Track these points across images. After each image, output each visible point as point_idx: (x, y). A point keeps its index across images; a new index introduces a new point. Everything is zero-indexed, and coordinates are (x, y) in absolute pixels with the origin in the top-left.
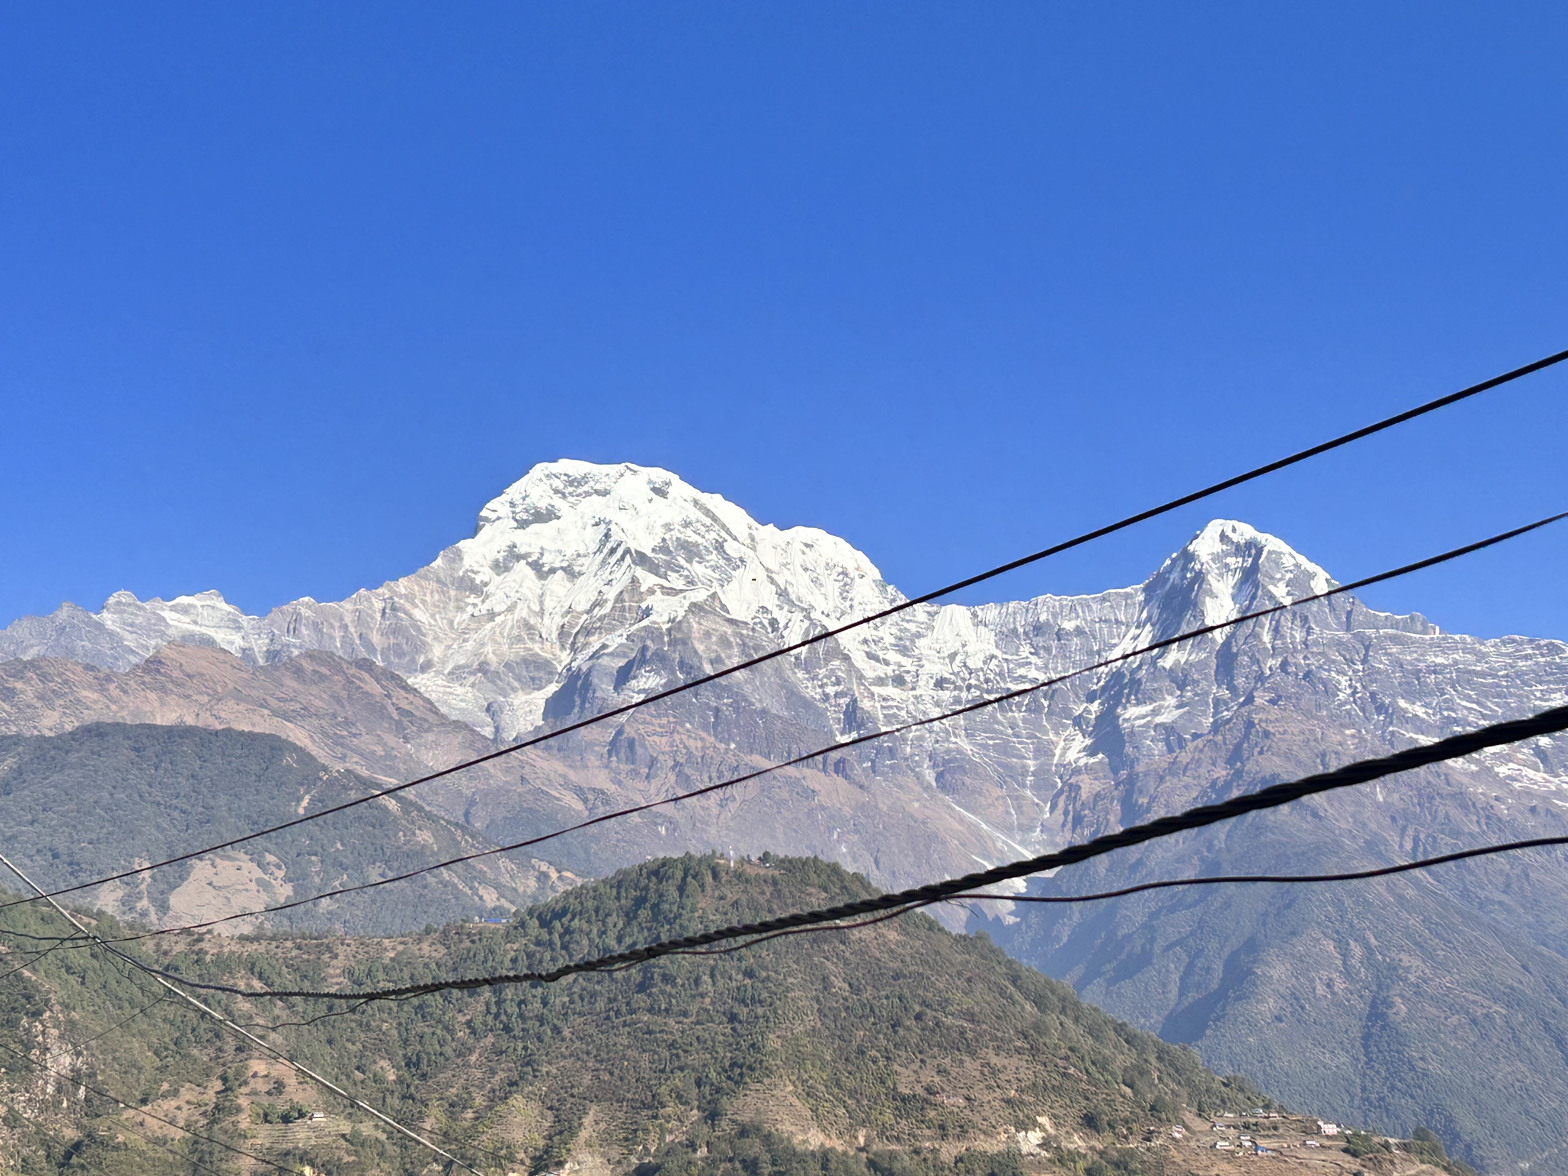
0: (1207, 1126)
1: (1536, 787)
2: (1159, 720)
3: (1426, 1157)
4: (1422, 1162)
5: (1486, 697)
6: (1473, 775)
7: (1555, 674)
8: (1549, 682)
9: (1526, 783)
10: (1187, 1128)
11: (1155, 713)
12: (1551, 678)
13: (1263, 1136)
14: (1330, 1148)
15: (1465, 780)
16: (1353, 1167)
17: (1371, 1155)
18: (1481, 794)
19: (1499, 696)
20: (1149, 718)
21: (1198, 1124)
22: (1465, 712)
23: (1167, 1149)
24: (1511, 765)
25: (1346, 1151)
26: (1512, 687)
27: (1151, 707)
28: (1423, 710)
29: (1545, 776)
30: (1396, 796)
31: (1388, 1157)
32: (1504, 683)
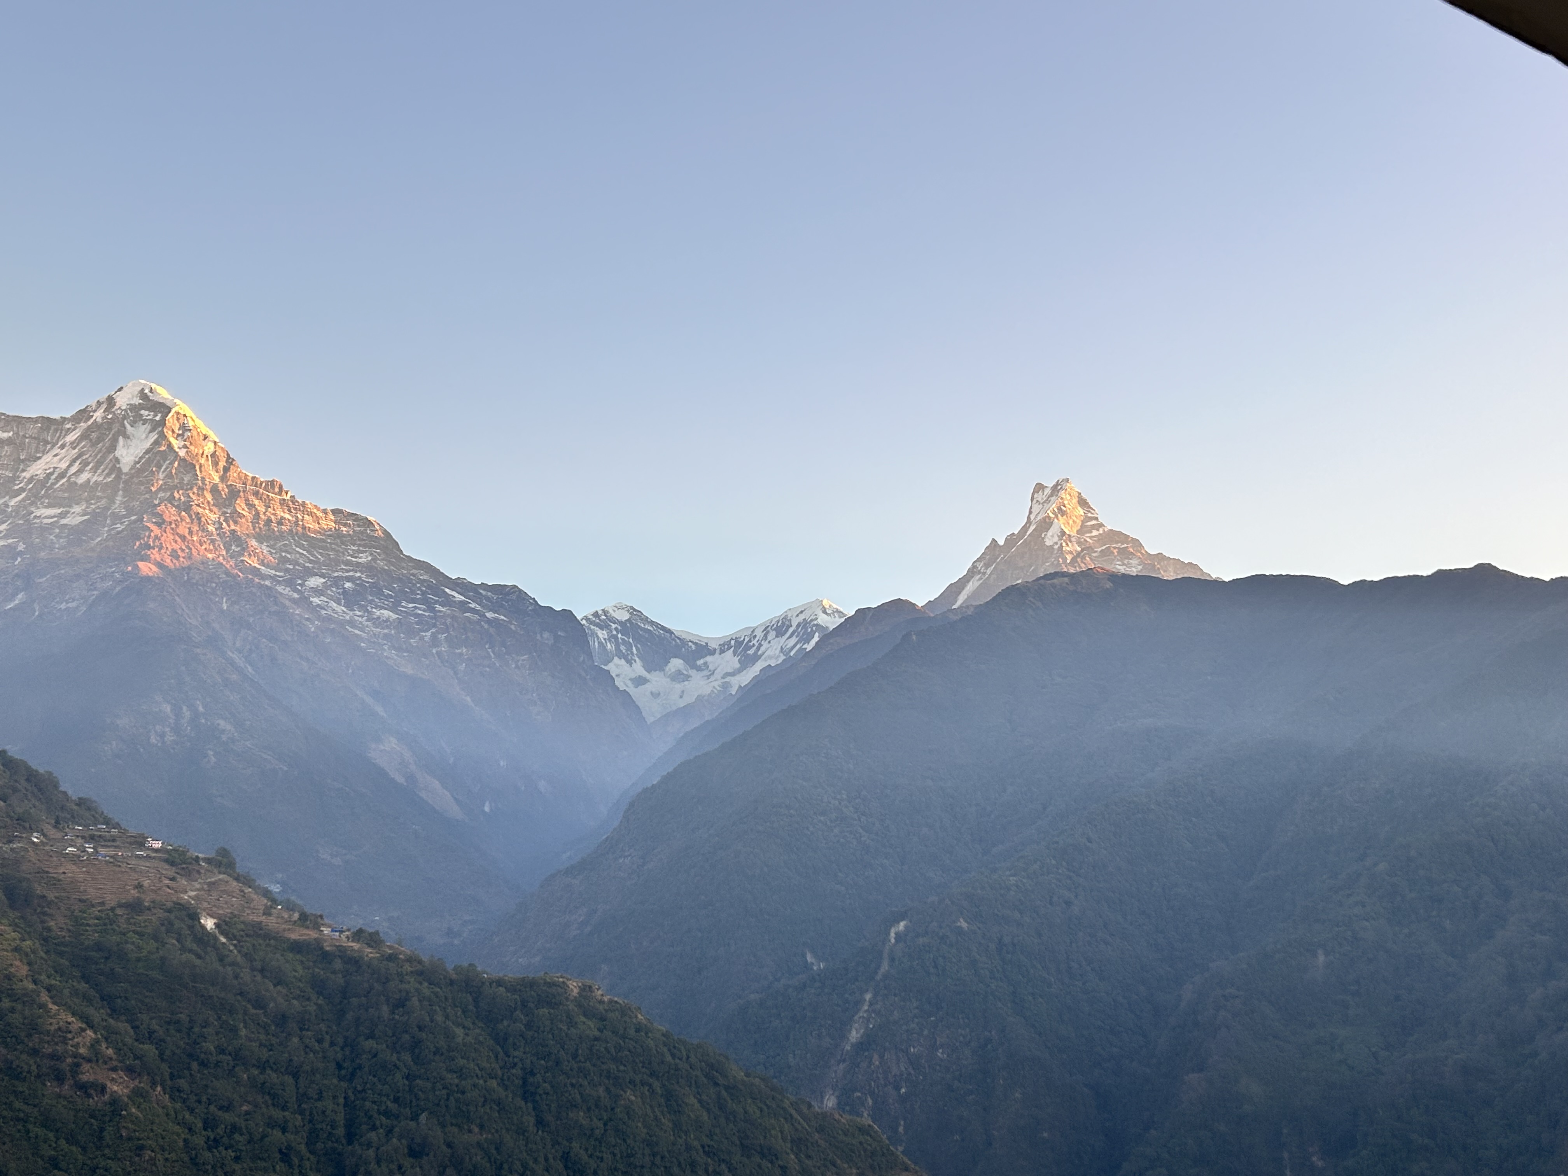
0: (59, 835)
1: (336, 616)
2: (64, 521)
3: (223, 869)
4: (220, 873)
5: (314, 548)
6: (293, 600)
7: (364, 540)
8: (359, 545)
9: (330, 612)
10: (45, 836)
11: (62, 515)
12: (363, 543)
13: (102, 846)
14: (154, 858)
15: (287, 603)
16: (169, 873)
17: (184, 866)
18: (298, 615)
19: (325, 548)
20: (56, 519)
21: (52, 833)
22: (298, 556)
23: (26, 850)
24: (322, 598)
25: (166, 861)
26: (334, 544)
27: (59, 511)
28: (268, 549)
29: (343, 608)
30: (236, 607)
31: (197, 868)
32: (329, 541)
